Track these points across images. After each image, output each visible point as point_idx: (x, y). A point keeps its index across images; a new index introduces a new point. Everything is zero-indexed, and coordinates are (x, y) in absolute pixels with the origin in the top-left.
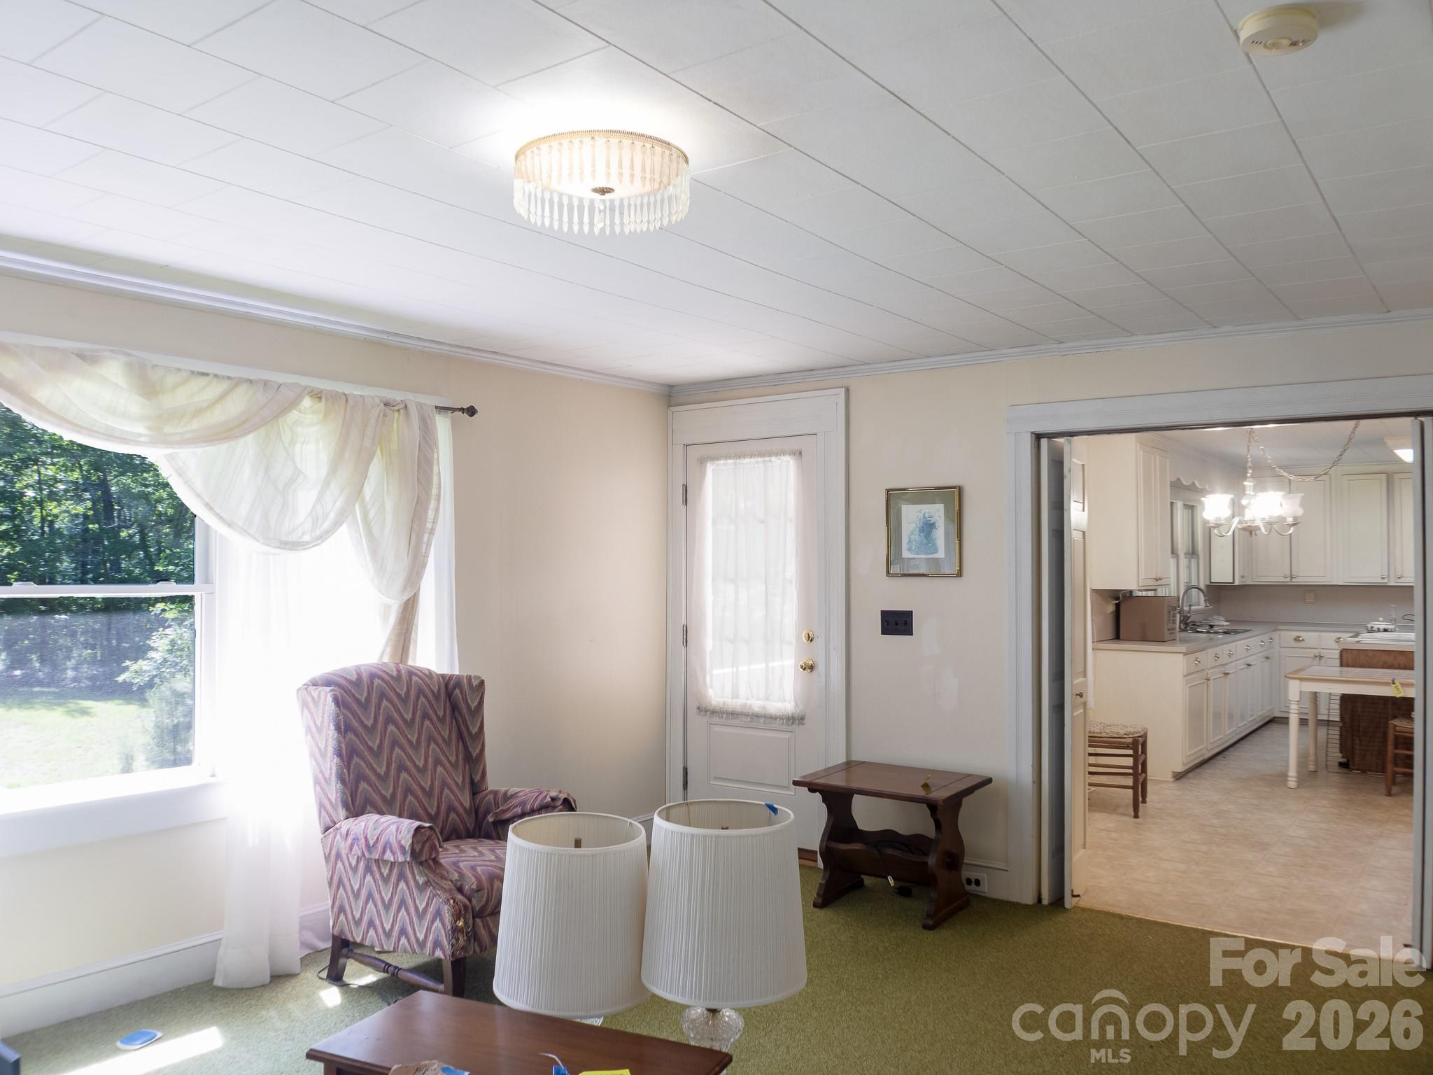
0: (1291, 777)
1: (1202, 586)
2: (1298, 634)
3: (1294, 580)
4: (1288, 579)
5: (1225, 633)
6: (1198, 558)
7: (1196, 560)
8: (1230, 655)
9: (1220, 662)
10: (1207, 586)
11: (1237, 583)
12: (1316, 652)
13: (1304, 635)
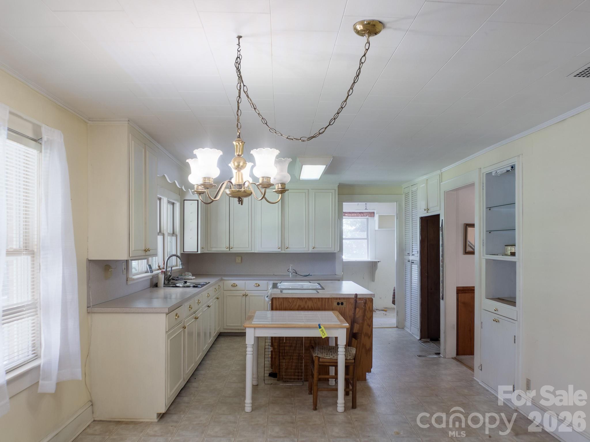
0: (247, 404)
1: (179, 254)
2: (233, 282)
3: (231, 250)
4: (228, 250)
5: (194, 287)
6: (176, 236)
7: (175, 237)
8: (199, 303)
9: (192, 311)
10: (182, 254)
11: (199, 252)
12: (243, 292)
13: (236, 282)
